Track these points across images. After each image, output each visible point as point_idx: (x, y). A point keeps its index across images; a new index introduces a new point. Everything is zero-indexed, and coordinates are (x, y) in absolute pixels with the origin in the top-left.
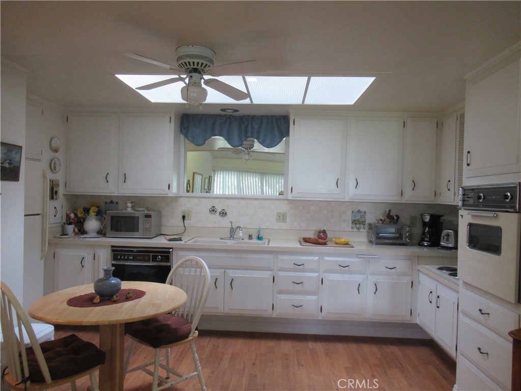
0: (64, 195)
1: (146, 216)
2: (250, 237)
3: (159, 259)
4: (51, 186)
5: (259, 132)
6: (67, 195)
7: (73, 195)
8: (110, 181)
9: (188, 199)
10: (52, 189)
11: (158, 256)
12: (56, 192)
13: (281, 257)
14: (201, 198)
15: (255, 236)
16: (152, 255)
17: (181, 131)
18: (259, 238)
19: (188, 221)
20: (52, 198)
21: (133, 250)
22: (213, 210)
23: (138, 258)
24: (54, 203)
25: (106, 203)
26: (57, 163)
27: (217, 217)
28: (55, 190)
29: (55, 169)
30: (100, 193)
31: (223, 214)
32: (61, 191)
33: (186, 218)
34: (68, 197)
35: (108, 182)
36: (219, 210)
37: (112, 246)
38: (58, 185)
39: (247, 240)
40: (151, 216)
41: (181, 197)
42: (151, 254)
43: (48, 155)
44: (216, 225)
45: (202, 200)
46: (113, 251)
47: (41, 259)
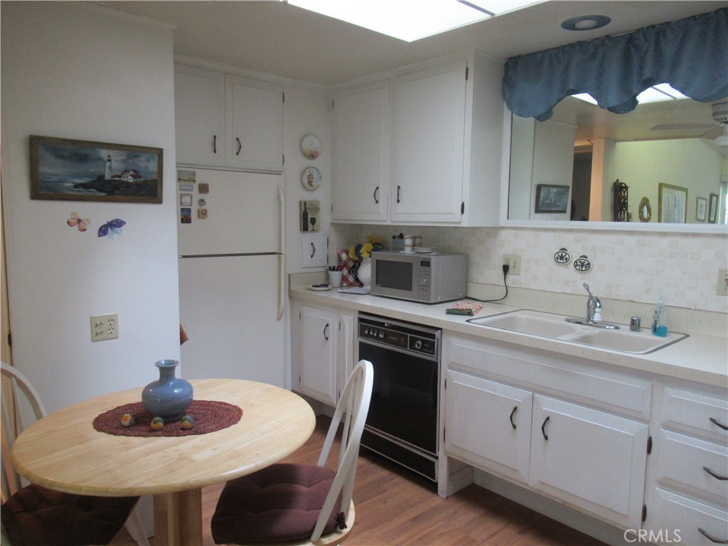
0: (332, 224)
1: (422, 262)
2: (635, 325)
3: (418, 345)
4: (303, 210)
5: (675, 66)
6: (337, 224)
7: (352, 225)
8: (381, 201)
9: (515, 232)
10: (304, 216)
11: (418, 339)
12: (313, 221)
13: (673, 393)
14: (539, 229)
15: (647, 322)
16: (410, 337)
17: (504, 95)
18: (656, 330)
19: (514, 276)
20: (305, 228)
21: (384, 324)
22: (562, 257)
23: (391, 338)
24: (309, 237)
25: (394, 237)
26: (315, 175)
27: (569, 271)
28: (310, 217)
29: (311, 185)
30: (366, 221)
31: (583, 265)
32: (324, 219)
33: (511, 270)
34: (340, 228)
35: (377, 202)
36: (575, 256)
37: (361, 312)
38: (317, 209)
39: (625, 331)
40: (429, 262)
41: (503, 228)
42: (409, 335)
43: (296, 164)
44: (568, 290)
45: (543, 234)
46: (361, 320)
47: (278, 319)
